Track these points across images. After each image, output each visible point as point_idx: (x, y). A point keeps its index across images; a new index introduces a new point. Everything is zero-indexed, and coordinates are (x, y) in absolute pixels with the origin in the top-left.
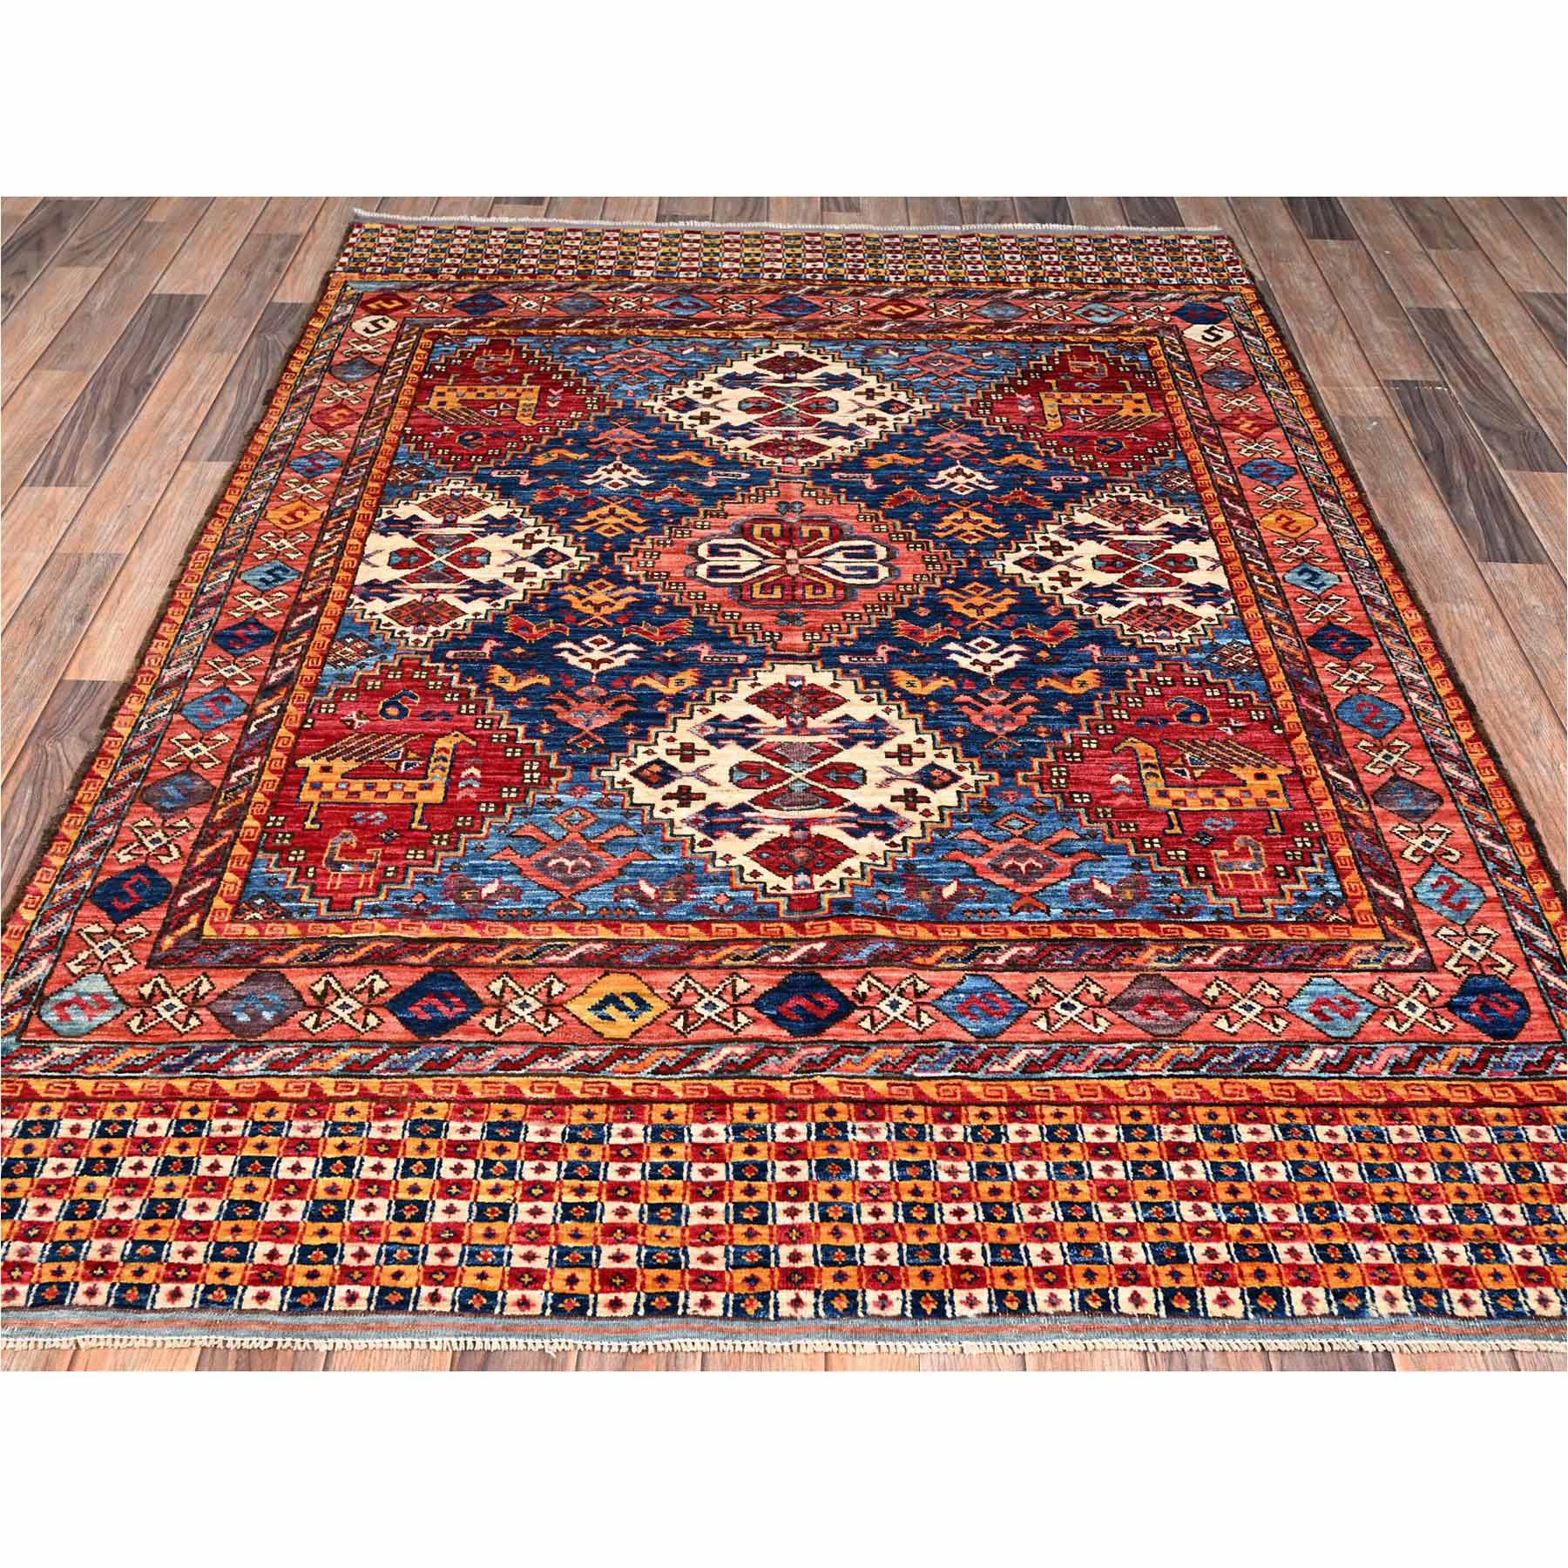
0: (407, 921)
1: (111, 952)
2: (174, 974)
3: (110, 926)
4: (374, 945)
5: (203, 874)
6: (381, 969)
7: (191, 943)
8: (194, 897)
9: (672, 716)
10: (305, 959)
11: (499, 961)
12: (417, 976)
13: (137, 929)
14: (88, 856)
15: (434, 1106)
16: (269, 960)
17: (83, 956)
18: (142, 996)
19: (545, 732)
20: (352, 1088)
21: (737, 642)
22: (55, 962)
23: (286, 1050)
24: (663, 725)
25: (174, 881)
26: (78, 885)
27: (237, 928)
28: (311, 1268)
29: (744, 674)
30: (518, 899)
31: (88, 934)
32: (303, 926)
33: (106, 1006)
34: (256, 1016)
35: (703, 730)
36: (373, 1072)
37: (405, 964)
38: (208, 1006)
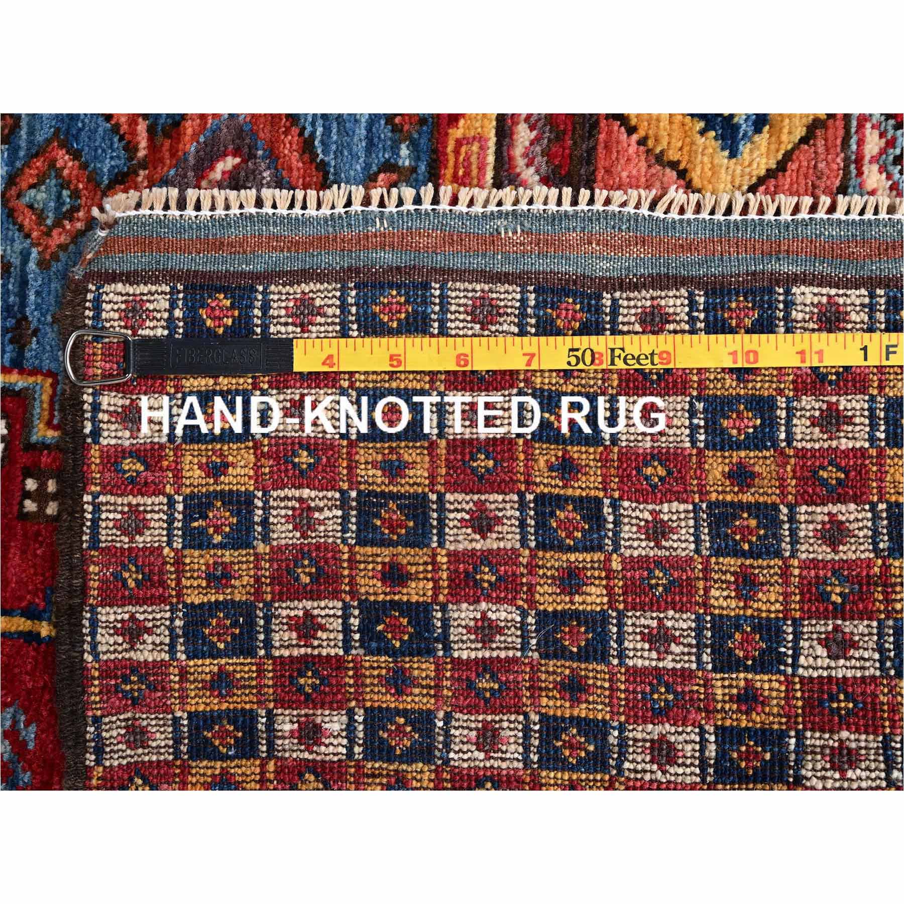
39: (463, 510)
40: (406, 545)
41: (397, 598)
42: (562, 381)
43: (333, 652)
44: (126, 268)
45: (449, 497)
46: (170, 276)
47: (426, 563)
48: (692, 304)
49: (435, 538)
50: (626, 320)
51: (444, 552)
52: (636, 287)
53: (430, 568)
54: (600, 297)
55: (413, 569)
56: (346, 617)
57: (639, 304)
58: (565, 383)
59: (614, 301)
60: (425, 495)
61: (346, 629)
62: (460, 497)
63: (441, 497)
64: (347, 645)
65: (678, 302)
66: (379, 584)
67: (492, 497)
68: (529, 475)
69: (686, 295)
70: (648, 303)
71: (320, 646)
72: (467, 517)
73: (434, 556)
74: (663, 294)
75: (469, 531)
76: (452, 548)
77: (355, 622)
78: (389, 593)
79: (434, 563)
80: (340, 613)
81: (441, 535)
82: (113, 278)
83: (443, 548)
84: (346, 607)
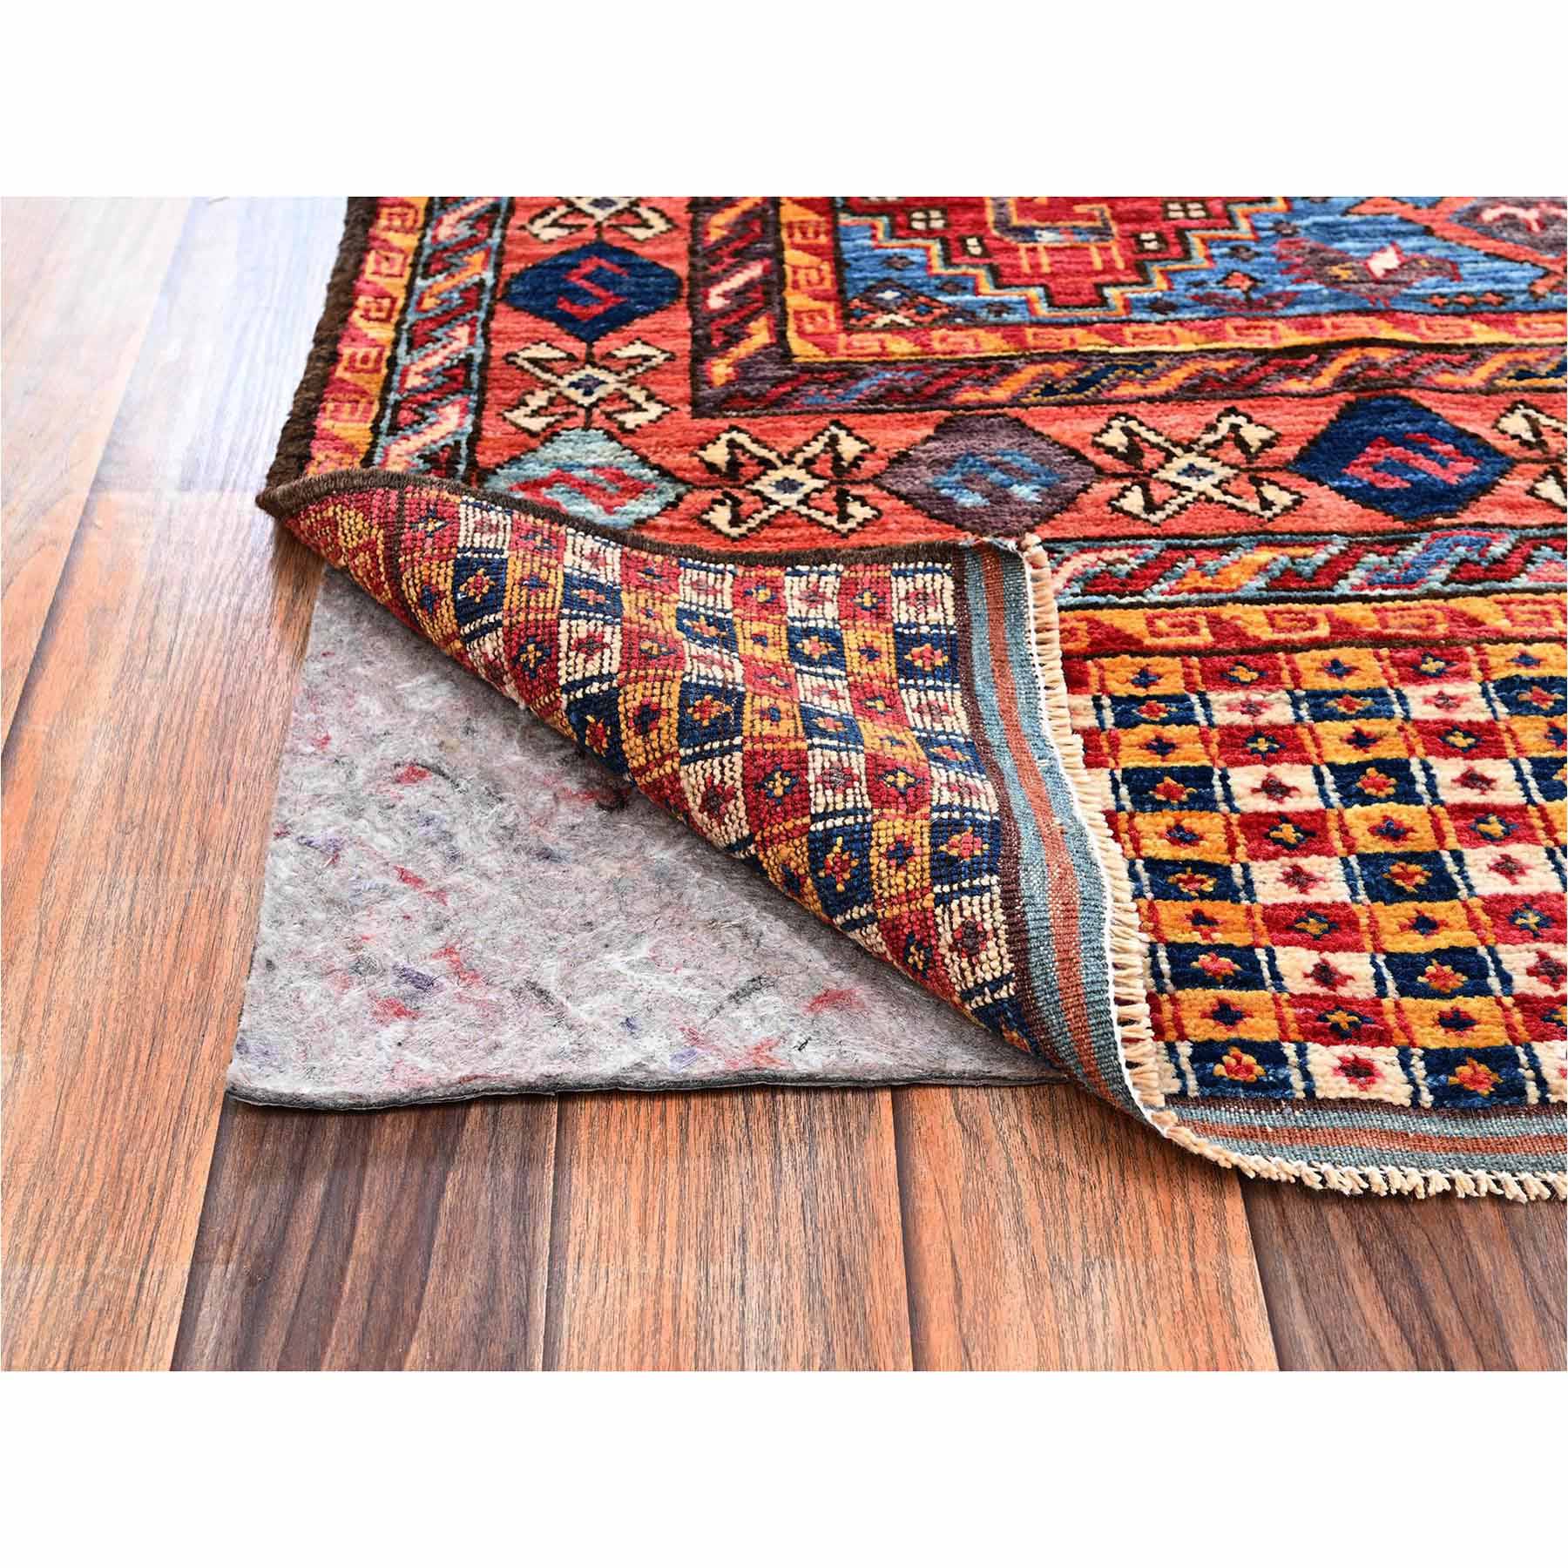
0: (1240, 322)
1: (600, 392)
2: (766, 423)
3: (579, 348)
4: (1193, 367)
5: (736, 253)
6: (1240, 405)
7: (770, 370)
8: (738, 293)
10: (1049, 390)
11: (1490, 380)
12: (1324, 414)
13: (638, 349)
14: (464, 232)
15: (1534, 650)
16: (971, 395)
17: (539, 399)
18: (711, 467)
20: (1313, 623)
22: (479, 410)
23: (1108, 555)
25: (681, 269)
26: (467, 278)
27: (867, 343)
28: (1446, 1005)
30: (1456, 277)
31: (534, 361)
32: (1013, 332)
33: (636, 489)
34: (998, 496)
36: (1343, 588)
37: (1283, 394)
38: (875, 480)
39: (723, 773)
40: (680, 722)
41: (623, 726)
42: (883, 850)
43: (562, 673)
44: (970, 594)
45: (738, 755)
46: (965, 627)
47: (661, 748)
48: (997, 984)
49: (690, 752)
50: (965, 905)
51: (676, 765)
52: (1008, 908)
53: (658, 755)
54: (991, 871)
55: (653, 735)
56: (601, 678)
57: (986, 916)
58: (881, 855)
59: (988, 888)
60: (740, 732)
61: (587, 682)
62: (738, 769)
63: (740, 748)
64: (571, 687)
65: (995, 964)
66: (636, 704)
67: (740, 804)
68: (772, 842)
69: (1006, 972)
70: (988, 926)
71: (568, 658)
72: (716, 782)
73: (671, 756)
74: (1002, 942)
75: (703, 788)
76: (682, 774)
77: (594, 688)
78: (626, 717)
79: (664, 758)
80: (605, 671)
81: (694, 758)
82: (959, 582)
83: (681, 764)
84: (611, 677)
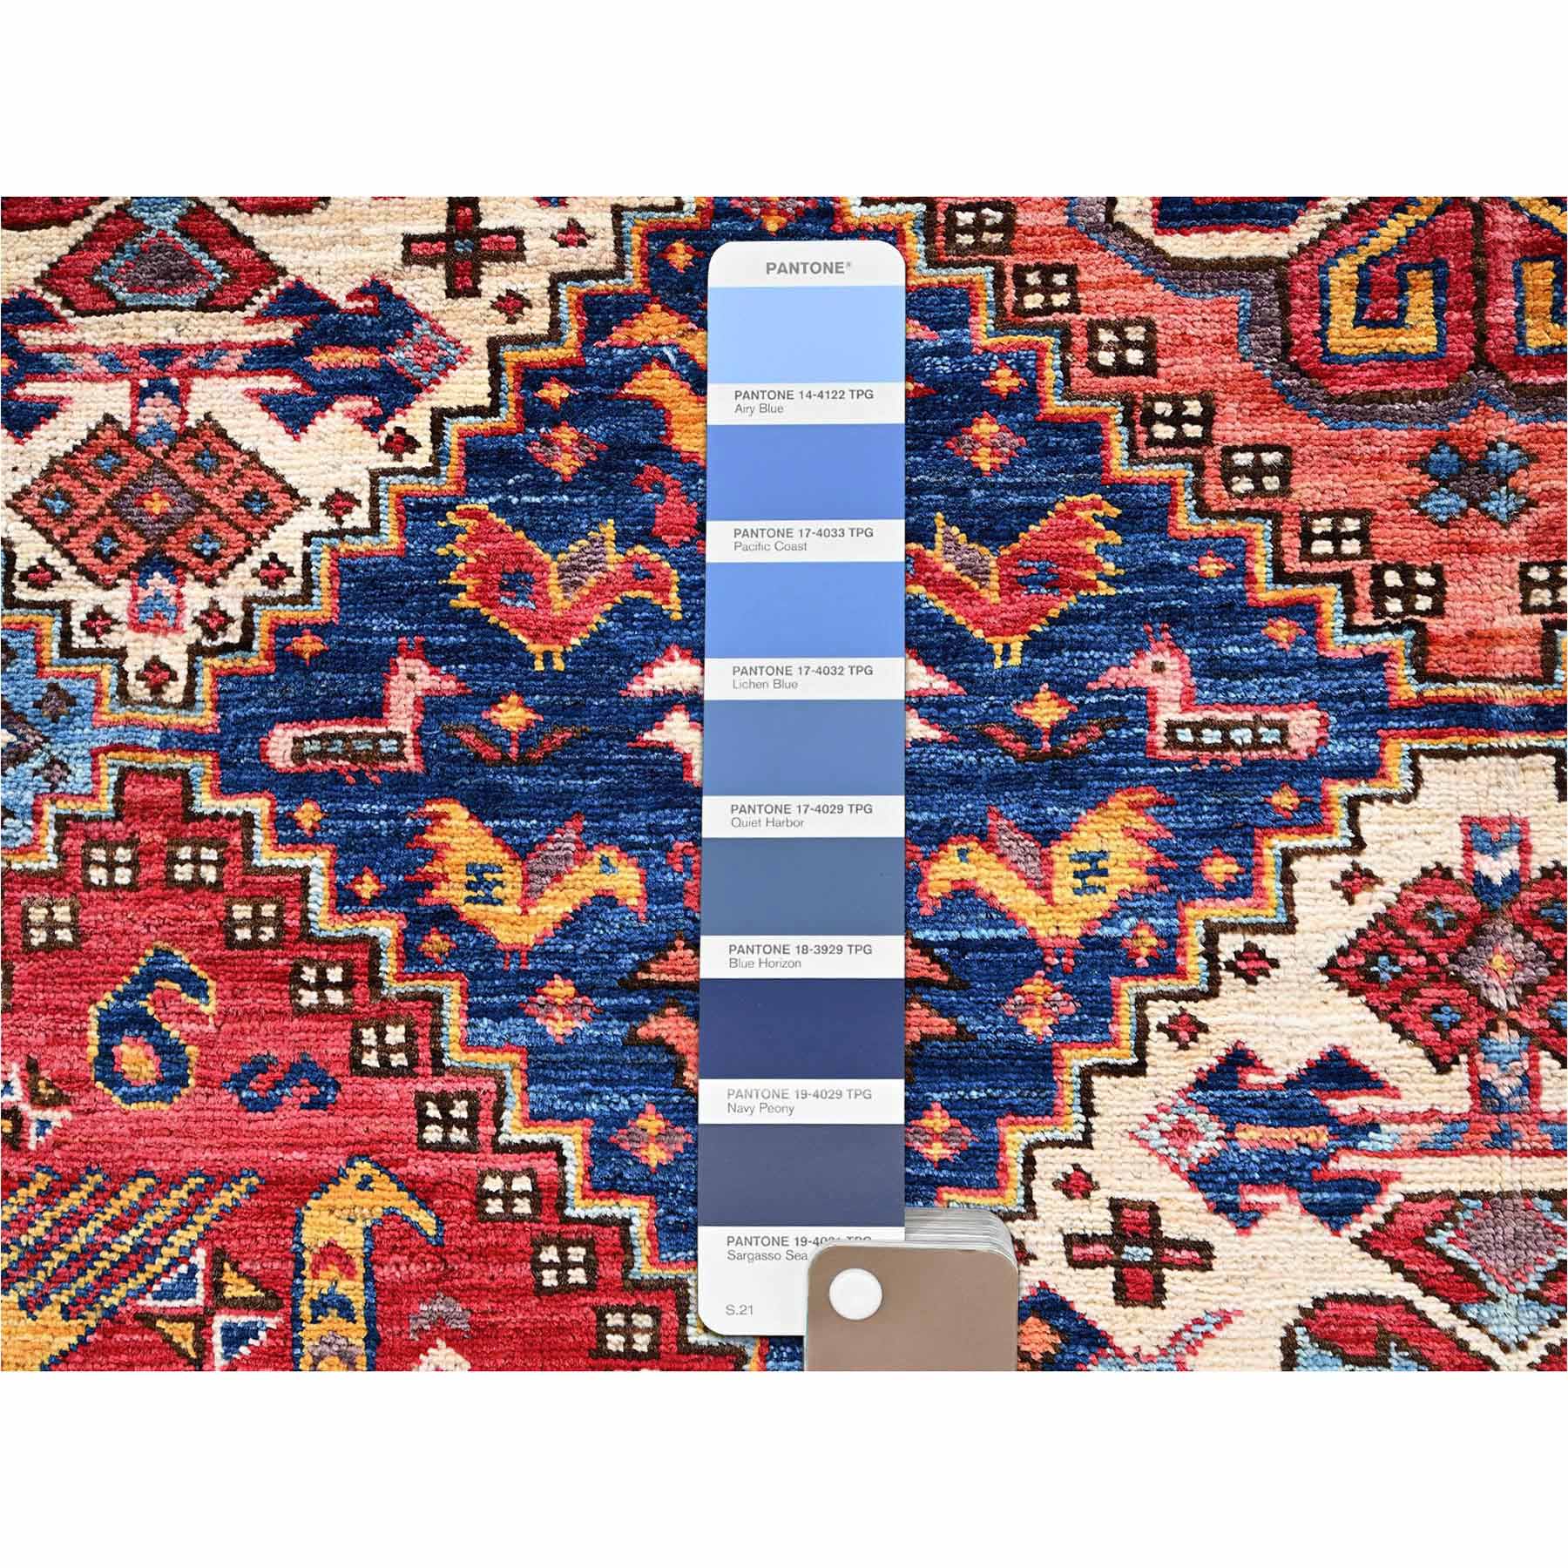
9: (1075, 1059)
19: (655, 1155)
21: (1282, 631)
24: (1049, 1110)
29: (1311, 817)
35: (1183, 1132)
